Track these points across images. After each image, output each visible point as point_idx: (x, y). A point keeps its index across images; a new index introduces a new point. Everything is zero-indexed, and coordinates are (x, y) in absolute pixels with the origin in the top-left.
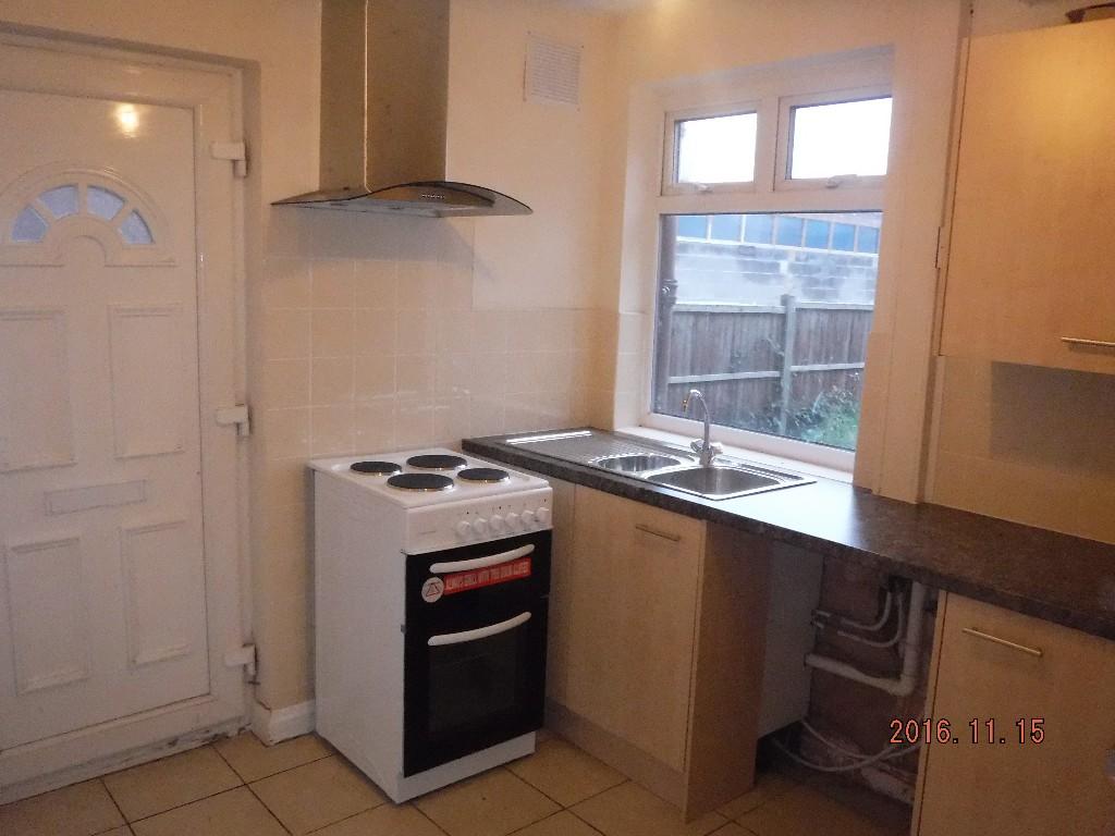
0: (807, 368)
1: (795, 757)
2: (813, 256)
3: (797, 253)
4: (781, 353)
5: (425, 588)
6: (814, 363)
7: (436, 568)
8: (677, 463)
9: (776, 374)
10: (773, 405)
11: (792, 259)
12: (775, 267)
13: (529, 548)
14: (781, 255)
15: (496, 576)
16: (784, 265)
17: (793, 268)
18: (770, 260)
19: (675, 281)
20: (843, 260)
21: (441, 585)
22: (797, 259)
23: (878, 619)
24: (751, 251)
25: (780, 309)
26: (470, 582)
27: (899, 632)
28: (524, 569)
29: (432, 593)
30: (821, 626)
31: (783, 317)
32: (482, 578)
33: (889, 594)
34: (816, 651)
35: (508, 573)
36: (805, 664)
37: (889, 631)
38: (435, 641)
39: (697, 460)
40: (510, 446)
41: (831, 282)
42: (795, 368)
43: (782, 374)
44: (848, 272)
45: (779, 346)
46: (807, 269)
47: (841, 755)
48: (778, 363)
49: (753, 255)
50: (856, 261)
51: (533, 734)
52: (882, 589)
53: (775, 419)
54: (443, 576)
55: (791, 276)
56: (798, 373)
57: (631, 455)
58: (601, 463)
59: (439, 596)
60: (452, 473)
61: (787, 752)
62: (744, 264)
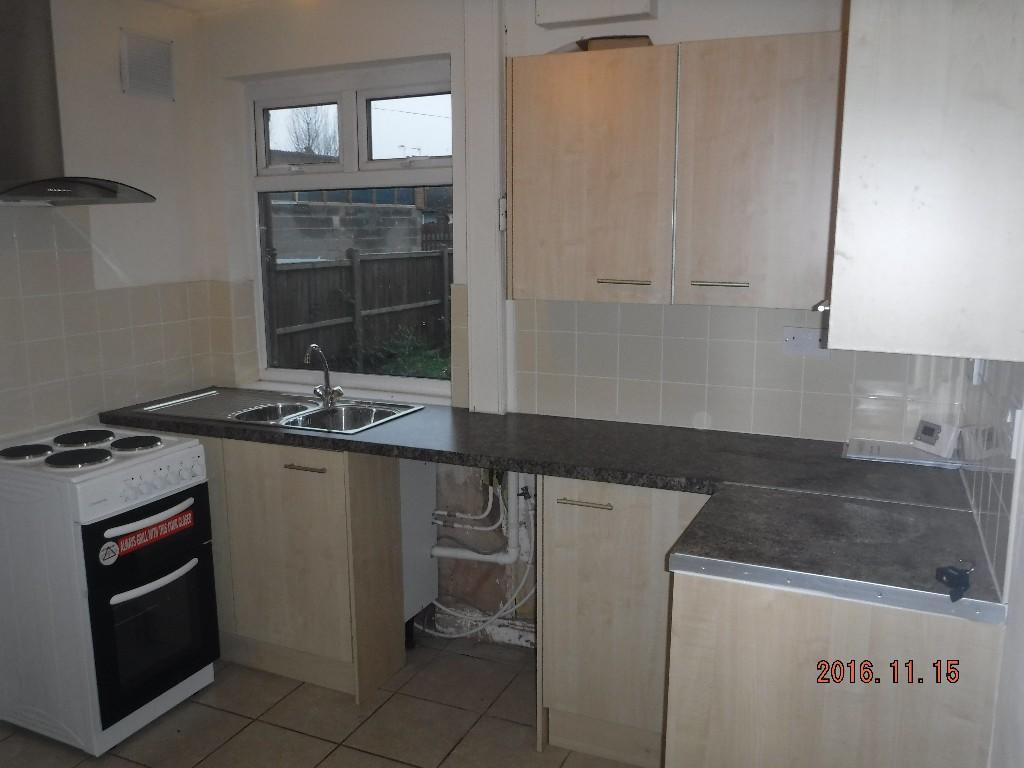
0: (375, 311)
1: (431, 632)
2: (360, 210)
3: (346, 208)
4: (353, 301)
5: (102, 554)
6: (380, 307)
7: (109, 533)
8: (306, 409)
9: (348, 319)
10: (351, 347)
11: (342, 214)
12: (329, 222)
13: (190, 501)
14: (333, 211)
15: (164, 531)
16: (336, 220)
17: (343, 222)
18: (323, 216)
19: (274, 250)
20: (386, 212)
21: (116, 548)
22: (347, 214)
23: (484, 508)
24: (307, 210)
25: (346, 261)
26: (141, 540)
27: (502, 516)
28: (187, 520)
29: (108, 556)
30: (441, 523)
31: (350, 269)
32: (153, 535)
33: (491, 488)
34: (439, 544)
35: (174, 526)
36: (432, 556)
37: (494, 516)
38: (116, 599)
39: (321, 404)
40: (147, 413)
41: (378, 233)
42: (364, 313)
43: (354, 318)
44: (392, 223)
45: (349, 295)
46: (357, 223)
47: (467, 621)
48: (350, 310)
49: (308, 213)
50: (398, 212)
51: (211, 666)
52: (484, 485)
53: (353, 359)
54: (117, 539)
55: (343, 229)
56: (367, 316)
57: (262, 407)
58: (238, 417)
59: (115, 558)
60: (105, 445)
61: (427, 630)
62: (299, 222)
